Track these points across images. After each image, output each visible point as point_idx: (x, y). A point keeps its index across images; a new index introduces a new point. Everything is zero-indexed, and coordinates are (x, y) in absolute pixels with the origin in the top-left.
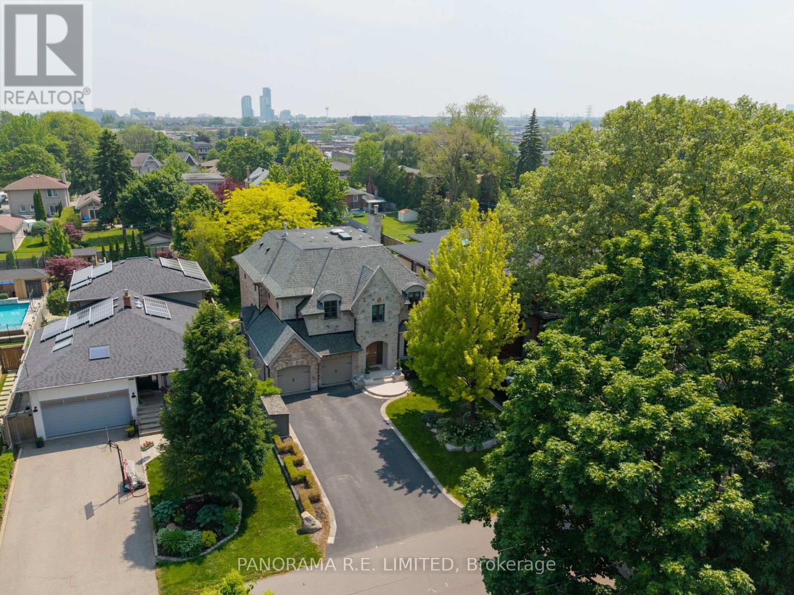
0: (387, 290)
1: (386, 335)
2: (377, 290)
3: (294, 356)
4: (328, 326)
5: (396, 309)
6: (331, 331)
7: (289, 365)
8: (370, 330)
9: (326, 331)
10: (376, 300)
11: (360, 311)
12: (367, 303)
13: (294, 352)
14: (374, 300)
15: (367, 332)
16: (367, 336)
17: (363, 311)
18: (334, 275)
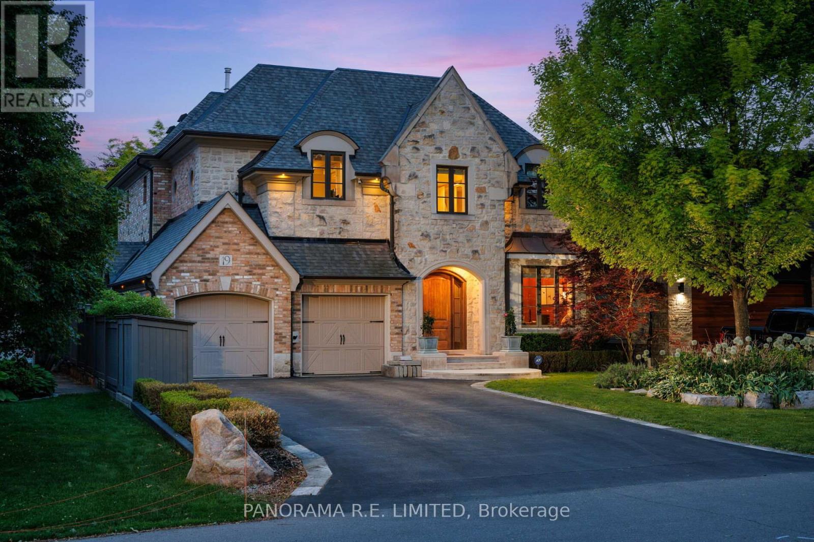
0: (471, 131)
1: (475, 252)
2: (447, 125)
3: (225, 261)
4: (321, 218)
5: (498, 184)
6: (331, 232)
7: (211, 288)
8: (432, 231)
9: (314, 232)
10: (446, 153)
11: (405, 175)
12: (421, 154)
13: (225, 253)
14: (439, 150)
15: (426, 236)
16: (425, 245)
17: (413, 176)
18: (337, 110)
